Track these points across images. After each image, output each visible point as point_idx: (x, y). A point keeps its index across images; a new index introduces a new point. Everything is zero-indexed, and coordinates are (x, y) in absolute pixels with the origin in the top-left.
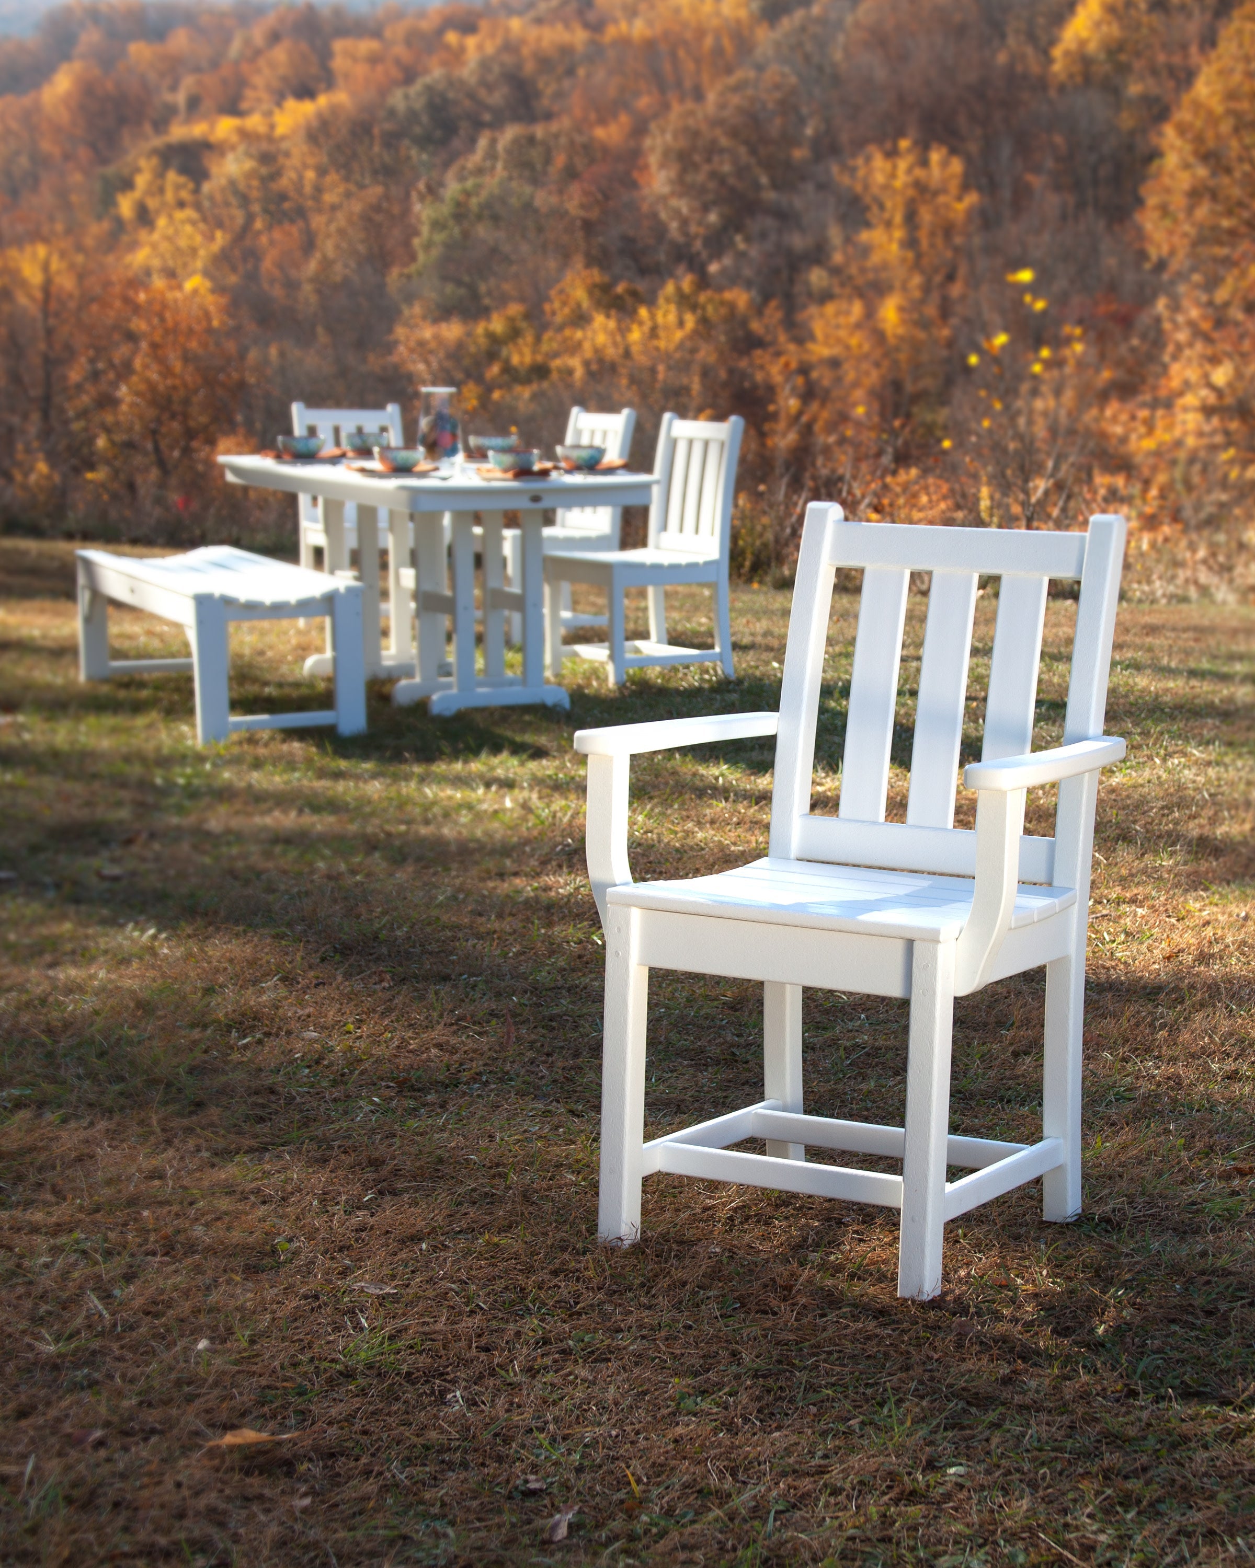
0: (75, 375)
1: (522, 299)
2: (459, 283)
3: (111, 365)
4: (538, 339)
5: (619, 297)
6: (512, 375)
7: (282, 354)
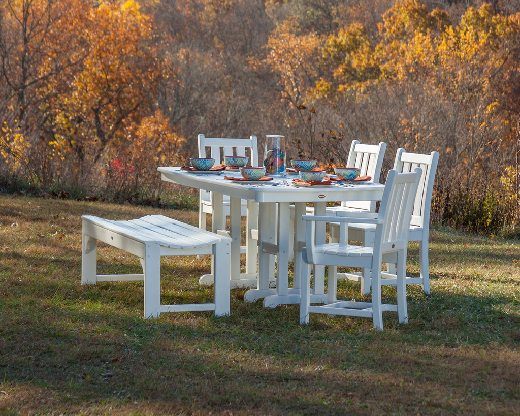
0: (42, 71)
1: (361, 20)
2: (317, 7)
3: (70, 64)
4: (372, 48)
5: (432, 19)
6: (352, 75)
7: (187, 57)
